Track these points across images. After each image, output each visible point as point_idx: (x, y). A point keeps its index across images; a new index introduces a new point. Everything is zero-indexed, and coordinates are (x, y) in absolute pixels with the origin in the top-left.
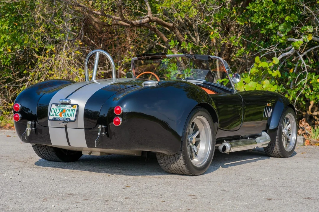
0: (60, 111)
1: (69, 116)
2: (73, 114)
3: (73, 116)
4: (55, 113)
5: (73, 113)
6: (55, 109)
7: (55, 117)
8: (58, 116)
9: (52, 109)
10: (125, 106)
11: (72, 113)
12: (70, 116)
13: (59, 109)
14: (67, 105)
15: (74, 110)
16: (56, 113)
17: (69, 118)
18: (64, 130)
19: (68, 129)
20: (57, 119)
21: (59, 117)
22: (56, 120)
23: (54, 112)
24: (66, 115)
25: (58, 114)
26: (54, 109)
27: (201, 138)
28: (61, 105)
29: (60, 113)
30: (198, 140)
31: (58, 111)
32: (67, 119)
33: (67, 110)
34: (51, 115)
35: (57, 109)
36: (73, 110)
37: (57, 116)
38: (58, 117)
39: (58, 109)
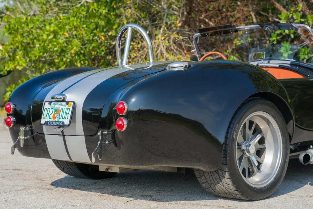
0: (54, 111)
1: (63, 119)
2: (67, 115)
3: (68, 119)
4: (48, 115)
5: (68, 114)
6: (48, 109)
7: (47, 120)
8: (51, 118)
9: (45, 109)
10: (133, 100)
11: (67, 114)
12: (64, 119)
13: (53, 109)
14: (61, 103)
15: (69, 109)
16: (48, 114)
17: (63, 120)
18: (61, 138)
19: (65, 136)
20: (50, 123)
21: (52, 120)
22: (49, 124)
23: (47, 114)
24: (60, 117)
25: (51, 116)
26: (46, 109)
27: (266, 145)
28: (55, 103)
29: (53, 114)
30: (261, 146)
31: (51, 110)
32: (60, 122)
33: (62, 110)
34: (43, 118)
35: (50, 109)
37: (50, 118)
38: (50, 120)
39: (51, 109)
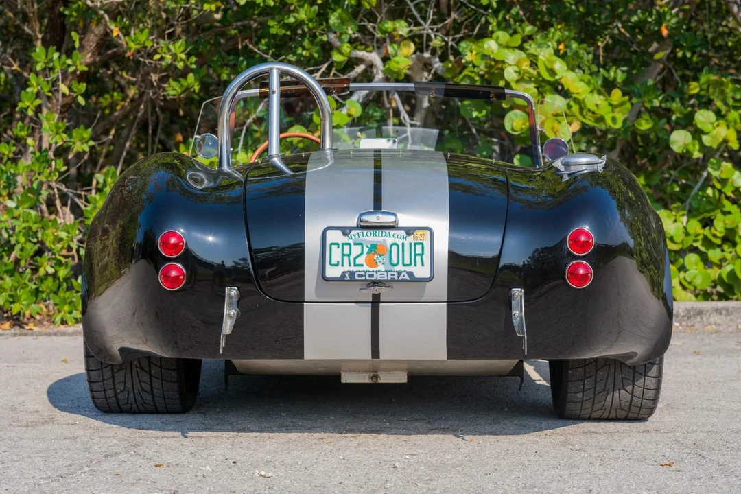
0: (366, 250)
1: (404, 265)
2: (418, 258)
3: (423, 265)
4: (346, 258)
5: (421, 255)
6: (343, 244)
7: (346, 268)
8: (362, 265)
9: (332, 244)
11: (416, 255)
12: (410, 265)
13: (361, 244)
14: (387, 231)
15: (422, 244)
16: (349, 255)
17: (408, 269)
18: (368, 309)
19: (381, 304)
20: (360, 276)
21: (366, 268)
22: (357, 278)
23: (343, 255)
24: (395, 261)
25: (361, 261)
26: (338, 244)
28: (365, 232)
29: (365, 255)
31: (356, 250)
32: (400, 273)
33: (394, 248)
34: (331, 265)
35: (349, 244)
36: (419, 248)
37: (355, 265)
38: (361, 269)
39: (355, 244)
